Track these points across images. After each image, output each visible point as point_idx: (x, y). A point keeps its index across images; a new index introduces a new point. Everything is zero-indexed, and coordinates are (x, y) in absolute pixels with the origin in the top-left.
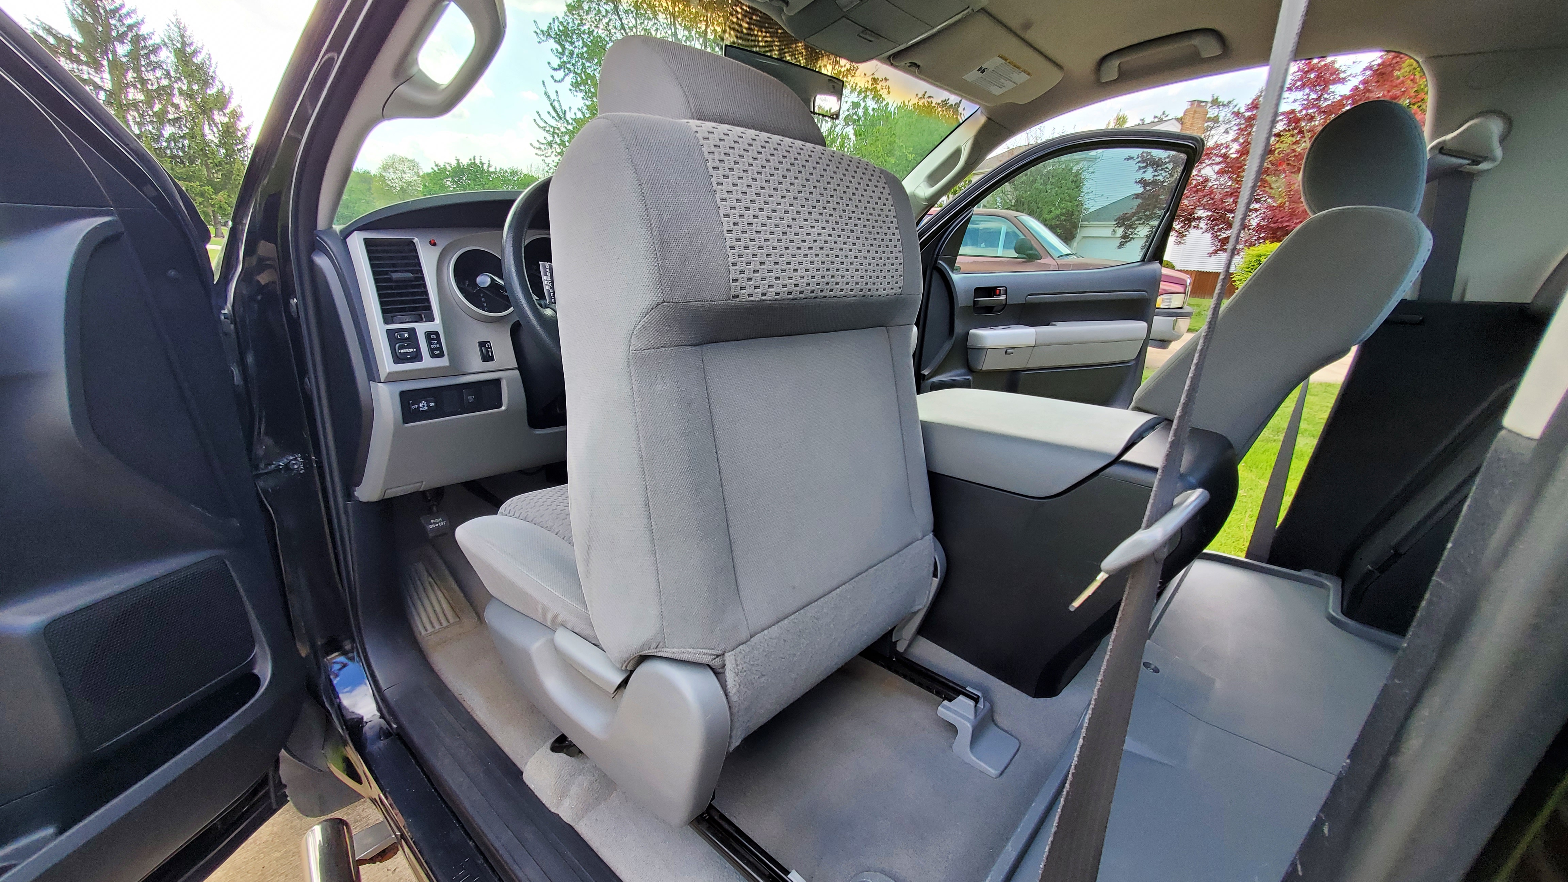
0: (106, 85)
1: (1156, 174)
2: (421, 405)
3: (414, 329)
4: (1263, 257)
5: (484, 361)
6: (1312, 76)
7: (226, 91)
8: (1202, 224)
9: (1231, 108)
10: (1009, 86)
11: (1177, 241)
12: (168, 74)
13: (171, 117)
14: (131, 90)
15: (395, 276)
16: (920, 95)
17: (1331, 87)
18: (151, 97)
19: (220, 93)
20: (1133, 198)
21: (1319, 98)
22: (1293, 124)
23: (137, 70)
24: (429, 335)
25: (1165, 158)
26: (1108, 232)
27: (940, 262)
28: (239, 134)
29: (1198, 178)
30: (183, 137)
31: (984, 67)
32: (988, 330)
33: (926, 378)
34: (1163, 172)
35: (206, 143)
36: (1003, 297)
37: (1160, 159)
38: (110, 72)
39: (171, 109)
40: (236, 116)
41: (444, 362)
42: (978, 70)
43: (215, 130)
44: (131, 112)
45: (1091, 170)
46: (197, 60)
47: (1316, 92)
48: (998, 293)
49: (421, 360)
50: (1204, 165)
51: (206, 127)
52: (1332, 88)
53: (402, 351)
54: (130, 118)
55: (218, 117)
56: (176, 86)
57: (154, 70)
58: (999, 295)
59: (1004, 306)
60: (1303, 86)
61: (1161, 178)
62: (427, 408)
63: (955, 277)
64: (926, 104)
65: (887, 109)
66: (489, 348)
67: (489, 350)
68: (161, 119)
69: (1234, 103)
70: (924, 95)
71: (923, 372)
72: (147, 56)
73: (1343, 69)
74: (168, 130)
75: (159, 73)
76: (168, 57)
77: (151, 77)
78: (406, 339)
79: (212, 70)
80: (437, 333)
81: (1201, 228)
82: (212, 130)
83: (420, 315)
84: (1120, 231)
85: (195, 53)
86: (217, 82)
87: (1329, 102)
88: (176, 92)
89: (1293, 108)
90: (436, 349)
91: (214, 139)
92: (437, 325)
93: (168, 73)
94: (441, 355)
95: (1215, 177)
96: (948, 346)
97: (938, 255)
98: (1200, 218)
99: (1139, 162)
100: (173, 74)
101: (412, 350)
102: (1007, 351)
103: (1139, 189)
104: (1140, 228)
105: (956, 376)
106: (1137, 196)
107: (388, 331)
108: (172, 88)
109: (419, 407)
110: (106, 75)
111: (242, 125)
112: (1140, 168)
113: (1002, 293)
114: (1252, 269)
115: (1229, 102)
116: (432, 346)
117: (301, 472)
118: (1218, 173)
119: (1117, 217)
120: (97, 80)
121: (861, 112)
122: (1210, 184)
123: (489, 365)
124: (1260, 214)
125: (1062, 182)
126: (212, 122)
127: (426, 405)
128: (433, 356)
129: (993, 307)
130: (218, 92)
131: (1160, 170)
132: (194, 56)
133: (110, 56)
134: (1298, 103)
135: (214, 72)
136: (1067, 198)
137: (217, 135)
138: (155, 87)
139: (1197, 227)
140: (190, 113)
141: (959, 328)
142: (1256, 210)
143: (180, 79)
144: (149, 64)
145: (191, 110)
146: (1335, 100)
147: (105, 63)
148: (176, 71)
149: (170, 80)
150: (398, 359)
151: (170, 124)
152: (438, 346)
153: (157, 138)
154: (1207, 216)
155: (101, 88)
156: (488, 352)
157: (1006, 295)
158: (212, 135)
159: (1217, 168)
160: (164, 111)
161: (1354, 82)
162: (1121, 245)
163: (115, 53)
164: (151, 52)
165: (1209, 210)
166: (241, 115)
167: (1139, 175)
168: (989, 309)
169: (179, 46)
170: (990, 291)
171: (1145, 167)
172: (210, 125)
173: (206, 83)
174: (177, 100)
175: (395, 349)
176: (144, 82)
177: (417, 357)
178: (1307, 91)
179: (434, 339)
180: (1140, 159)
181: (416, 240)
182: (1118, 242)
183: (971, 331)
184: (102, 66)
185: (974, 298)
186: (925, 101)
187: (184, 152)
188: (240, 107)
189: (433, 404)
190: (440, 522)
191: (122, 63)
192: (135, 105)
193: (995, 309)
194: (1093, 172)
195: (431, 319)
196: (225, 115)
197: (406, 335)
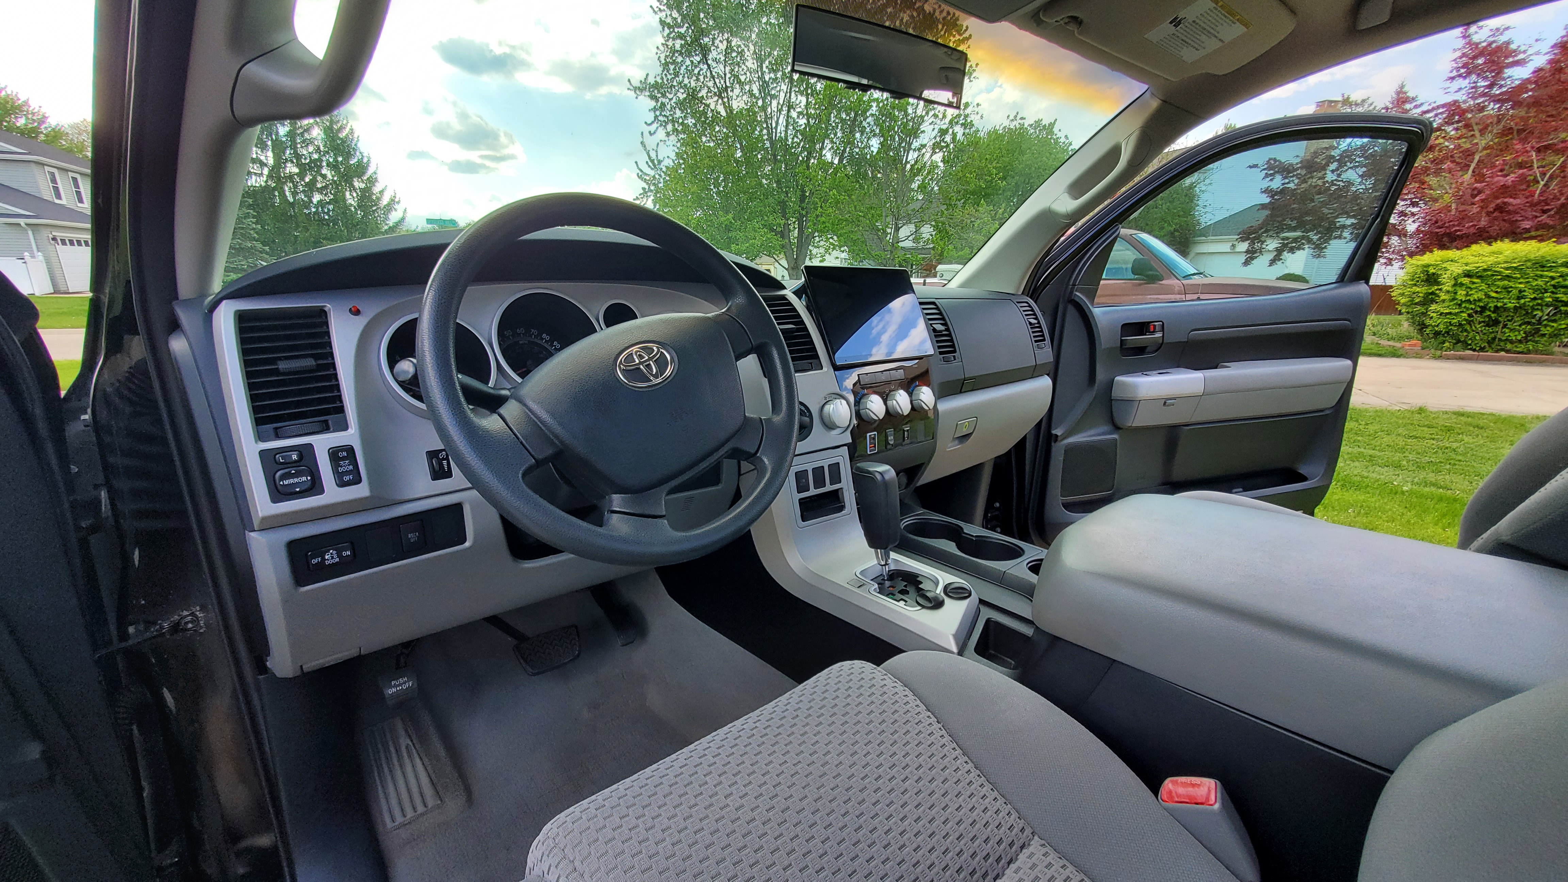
0: (269, 162)
1: (1287, 181)
2: (327, 557)
3: (310, 446)
4: (1431, 268)
5: (433, 479)
6: (1480, 61)
7: (365, 160)
8: (1346, 234)
9: (1366, 106)
10: (1212, 45)
11: (1314, 254)
12: (318, 150)
13: (319, 186)
14: (289, 165)
15: (282, 366)
16: (1011, 117)
17: (1506, 71)
18: (304, 169)
19: (360, 162)
20: (1258, 210)
21: (1491, 86)
22: (1457, 117)
23: (294, 147)
24: (335, 455)
25: (1297, 164)
26: (1226, 247)
27: (1078, 294)
28: (374, 197)
29: (1338, 183)
30: (329, 203)
31: (1181, 15)
32: (1139, 376)
33: (1059, 439)
34: (1294, 178)
35: (347, 207)
36: (1159, 335)
37: (1291, 165)
38: (273, 151)
39: (319, 178)
40: (372, 181)
41: (361, 491)
42: (1171, 23)
43: (355, 195)
44: (288, 184)
45: (1207, 181)
46: (342, 135)
47: (1485, 78)
48: (1152, 330)
49: (321, 491)
50: (1346, 168)
51: (348, 193)
52: (1508, 72)
53: (286, 482)
54: (286, 189)
55: (357, 184)
56: (324, 159)
57: (307, 146)
58: (1154, 332)
59: (1160, 346)
60: (1469, 74)
61: (1292, 186)
62: (338, 560)
63: (1097, 312)
64: (1018, 126)
65: (976, 134)
66: (443, 459)
67: (445, 462)
68: (311, 187)
69: (1370, 101)
70: (1016, 117)
71: (1054, 432)
72: (302, 134)
73: (1522, 48)
74: (317, 198)
75: (311, 149)
76: (319, 134)
77: (305, 152)
78: (296, 462)
79: (354, 143)
80: (350, 450)
81: (1345, 238)
82: (352, 196)
83: (326, 422)
84: (1244, 246)
85: (341, 129)
86: (358, 153)
87: (1504, 89)
88: (324, 164)
89: (1455, 98)
90: (348, 473)
91: (353, 203)
92: (350, 436)
93: (319, 148)
94: (358, 480)
95: (1360, 180)
96: (1088, 397)
97: (1074, 285)
98: (1344, 227)
99: (1264, 169)
100: (322, 148)
101: (304, 479)
102: (1165, 402)
103: (1265, 199)
104: (1269, 241)
105: (1099, 435)
106: (1263, 206)
107: (262, 453)
108: (321, 161)
109: (324, 559)
110: (270, 154)
111: (376, 189)
112: (1267, 176)
113: (1157, 329)
114: (1418, 281)
115: (1364, 101)
116: (340, 470)
117: (201, 631)
118: (1361, 176)
119: (1240, 231)
120: (263, 158)
121: (948, 138)
122: (1354, 189)
123: (444, 484)
124: (1418, 219)
125: (1174, 196)
126: (352, 188)
127: (335, 556)
128: (342, 484)
129: (1146, 347)
130: (358, 162)
131: (1291, 177)
132: (339, 132)
133: (274, 137)
134: (1463, 92)
135: (356, 145)
136: (1182, 213)
137: (356, 199)
138: (308, 161)
139: (1340, 237)
140: (335, 182)
141: (1101, 375)
142: (1413, 214)
143: (328, 153)
144: (303, 142)
145: (335, 179)
146: (1513, 85)
147: (269, 143)
148: (325, 146)
149: (320, 154)
150: (278, 494)
151: (318, 192)
152: (351, 467)
153: (307, 205)
154: (1353, 224)
155: (266, 165)
156: (441, 465)
157: (1163, 331)
158: (351, 199)
159: (1361, 171)
160: (314, 181)
161: (1540, 61)
162: (1246, 263)
163: (277, 133)
164: (305, 131)
165: (1354, 217)
166: (376, 180)
167: (1266, 184)
168: (1140, 350)
169: (328, 124)
170: (1142, 327)
171: (1271, 175)
172: (350, 191)
173: (348, 155)
174: (324, 171)
175: (274, 480)
176: (298, 157)
177: (315, 487)
178: (1474, 77)
179: (344, 458)
180: (1266, 166)
181: (328, 306)
182: (1243, 258)
183: (1118, 378)
184: (267, 146)
185: (1121, 337)
186: (1016, 123)
187: (329, 215)
188: (375, 173)
189: (349, 553)
190: (405, 683)
191: (282, 142)
192: (291, 177)
193: (1148, 350)
194: (1210, 184)
195: (345, 427)
196: (363, 182)
197: (295, 457)
